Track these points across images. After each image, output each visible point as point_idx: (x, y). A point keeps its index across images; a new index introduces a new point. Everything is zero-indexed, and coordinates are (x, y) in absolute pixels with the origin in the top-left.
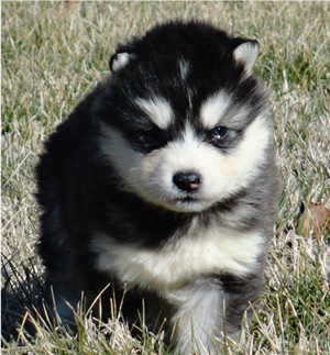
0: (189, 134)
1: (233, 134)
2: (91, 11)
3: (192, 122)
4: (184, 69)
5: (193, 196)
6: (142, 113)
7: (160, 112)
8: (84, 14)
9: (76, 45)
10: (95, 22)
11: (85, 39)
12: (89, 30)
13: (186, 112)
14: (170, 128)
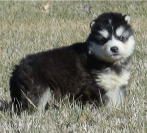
0: (113, 38)
1: (125, 39)
2: (10, 51)
3: (114, 35)
4: (110, 21)
5: (116, 54)
6: (100, 35)
7: (105, 34)
8: (7, 52)
9: (5, 63)
10: (11, 55)
11: (8, 60)
12: (9, 58)
13: (112, 32)
14: (108, 37)
